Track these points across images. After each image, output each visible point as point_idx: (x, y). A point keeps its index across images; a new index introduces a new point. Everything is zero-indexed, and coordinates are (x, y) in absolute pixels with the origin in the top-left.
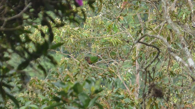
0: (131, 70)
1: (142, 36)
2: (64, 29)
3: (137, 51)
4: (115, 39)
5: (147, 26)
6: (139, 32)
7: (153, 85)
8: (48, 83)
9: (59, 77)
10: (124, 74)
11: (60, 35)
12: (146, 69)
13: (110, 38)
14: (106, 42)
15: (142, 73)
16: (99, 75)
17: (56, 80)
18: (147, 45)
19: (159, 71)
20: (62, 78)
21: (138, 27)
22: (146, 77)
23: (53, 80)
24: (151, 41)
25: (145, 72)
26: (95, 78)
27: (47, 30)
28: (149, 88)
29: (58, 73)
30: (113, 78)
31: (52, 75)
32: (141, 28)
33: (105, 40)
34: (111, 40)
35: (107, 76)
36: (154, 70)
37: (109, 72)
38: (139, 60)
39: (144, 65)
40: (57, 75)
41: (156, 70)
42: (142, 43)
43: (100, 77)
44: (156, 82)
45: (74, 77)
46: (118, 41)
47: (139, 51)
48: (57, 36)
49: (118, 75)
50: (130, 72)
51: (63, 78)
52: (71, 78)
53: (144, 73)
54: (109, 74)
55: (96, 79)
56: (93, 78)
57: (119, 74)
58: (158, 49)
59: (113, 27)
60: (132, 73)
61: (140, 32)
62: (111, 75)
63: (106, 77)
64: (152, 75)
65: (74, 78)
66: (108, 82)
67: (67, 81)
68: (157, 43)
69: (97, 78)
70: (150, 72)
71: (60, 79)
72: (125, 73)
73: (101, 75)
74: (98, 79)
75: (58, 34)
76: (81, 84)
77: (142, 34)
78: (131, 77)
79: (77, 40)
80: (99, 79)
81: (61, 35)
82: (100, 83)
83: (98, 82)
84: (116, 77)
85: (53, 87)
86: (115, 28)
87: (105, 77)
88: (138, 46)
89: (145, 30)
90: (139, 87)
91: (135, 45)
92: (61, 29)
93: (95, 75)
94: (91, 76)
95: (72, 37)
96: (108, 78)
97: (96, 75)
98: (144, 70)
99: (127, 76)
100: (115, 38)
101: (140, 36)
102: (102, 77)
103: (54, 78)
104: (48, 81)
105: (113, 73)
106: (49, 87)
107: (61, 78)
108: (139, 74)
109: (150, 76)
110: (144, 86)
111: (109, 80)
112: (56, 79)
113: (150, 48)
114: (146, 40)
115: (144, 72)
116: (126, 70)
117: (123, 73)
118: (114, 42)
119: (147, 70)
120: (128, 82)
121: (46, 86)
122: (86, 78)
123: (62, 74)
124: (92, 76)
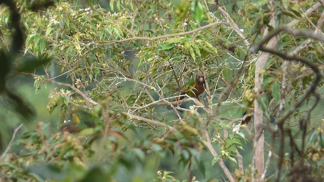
0: (241, 128)
1: (272, 33)
2: (55, 16)
3: (257, 76)
4: (198, 41)
5: (286, 6)
6: (262, 22)
7: (301, 169)
8: (11, 165)
9: (44, 148)
10: (222, 138)
11: (43, 33)
12: (280, 125)
13: (182, 38)
14: (173, 50)
15: (270, 135)
16: (155, 142)
17: (35, 157)
18: (285, 57)
19: (319, 129)
20: (52, 150)
21: (261, 9)
22: (282, 147)
23: (25, 156)
24: (298, 45)
25: (280, 132)
26: (145, 150)
27: (7, 20)
28: (291, 177)
29: (38, 138)
30: (194, 152)
31: (22, 141)
32: (269, 11)
33: (171, 45)
34: (188, 45)
35: (176, 145)
36: (303, 126)
37: (182, 133)
38: (263, 99)
39: (278, 114)
40: (36, 143)
41: (309, 129)
42: (271, 52)
43: (157, 148)
44: (311, 160)
45: (85, 147)
46: (204, 47)
47: (262, 75)
48: (37, 36)
49: (205, 142)
50: (237, 132)
51: (55, 150)
52: (76, 150)
53: (275, 134)
54: (183, 141)
55: (146, 154)
56: (139, 152)
57: (208, 138)
58: (316, 70)
59: (193, 9)
60: (243, 136)
61: (266, 21)
62: (188, 142)
63: (175, 149)
64: (298, 141)
65: (86, 151)
66: (180, 161)
67: (65, 160)
68: (314, 52)
69: (149, 152)
70: (293, 134)
71: (46, 153)
72: (226, 136)
73: (160, 144)
74: (151, 154)
75: (38, 31)
76: (106, 169)
77: (270, 28)
78: (241, 147)
79: (91, 46)
80: (153, 153)
81: (48, 31)
82: (159, 164)
83: (152, 162)
84: (201, 147)
85: (25, 176)
86: (197, 12)
87: (171, 148)
88: (260, 62)
89: (279, 16)
90: (263, 176)
91: (252, 58)
92: (48, 17)
93: (142, 142)
94: (133, 144)
95: (76, 37)
96: (178, 152)
97: (146, 143)
98: (276, 128)
99: (230, 143)
100: (198, 37)
101: (266, 32)
102: (164, 149)
103: (28, 151)
104: (12, 159)
105: (193, 137)
106: (15, 176)
107: (48, 150)
108: (262, 140)
109: (292, 143)
110: (277, 172)
111: (182, 156)
112: (34, 152)
113: (295, 66)
114: (285, 44)
115: (277, 132)
116: (228, 126)
117: (219, 137)
118: (195, 52)
119: (285, 126)
120: (233, 159)
121: (6, 172)
122: (119, 151)
123: (52, 138)
124: (136, 146)
